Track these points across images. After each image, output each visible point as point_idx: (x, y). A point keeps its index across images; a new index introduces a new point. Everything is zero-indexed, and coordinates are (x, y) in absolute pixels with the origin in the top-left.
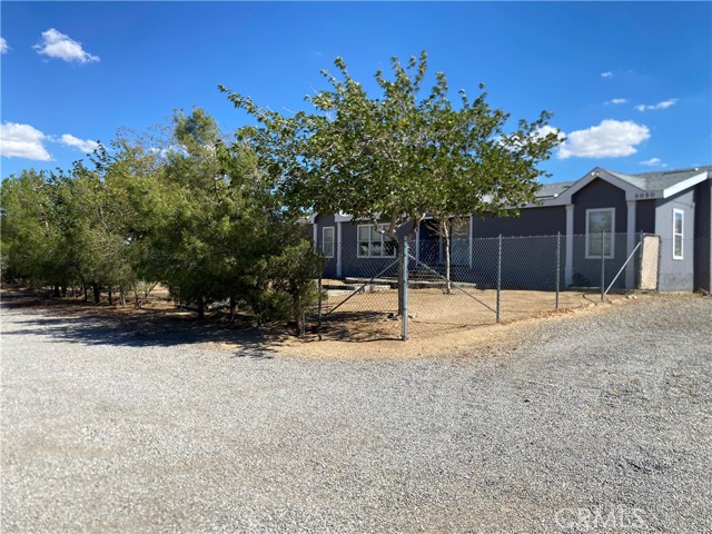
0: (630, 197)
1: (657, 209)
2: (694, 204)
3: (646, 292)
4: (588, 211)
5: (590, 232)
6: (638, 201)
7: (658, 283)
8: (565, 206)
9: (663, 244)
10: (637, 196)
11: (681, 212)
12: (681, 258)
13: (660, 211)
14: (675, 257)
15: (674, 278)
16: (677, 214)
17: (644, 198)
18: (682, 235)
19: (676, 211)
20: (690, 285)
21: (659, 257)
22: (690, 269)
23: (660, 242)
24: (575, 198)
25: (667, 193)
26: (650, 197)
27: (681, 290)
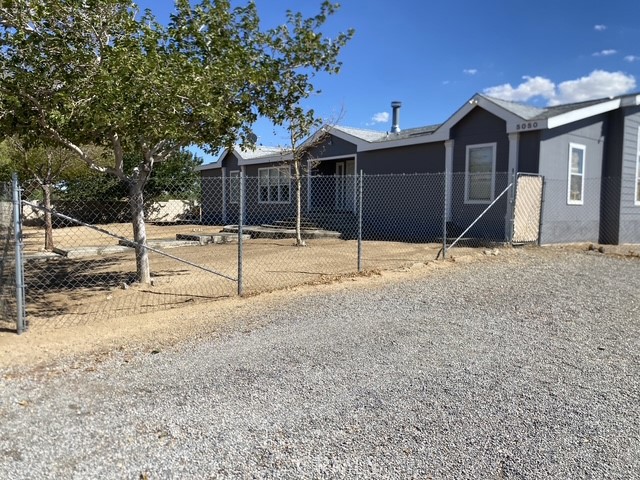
0: (511, 128)
1: (543, 144)
2: (603, 139)
3: (522, 244)
4: (468, 147)
5: (470, 171)
6: (521, 133)
7: (539, 234)
8: (444, 142)
9: (548, 185)
10: (518, 127)
11: (583, 147)
12: (581, 202)
13: (545, 147)
14: (571, 202)
15: (568, 228)
16: (575, 150)
17: (527, 129)
18: (583, 175)
19: (573, 145)
20: (594, 233)
21: (542, 201)
22: (595, 215)
23: (544, 183)
24: (455, 131)
25: (554, 122)
26: (533, 128)
27: (578, 241)
